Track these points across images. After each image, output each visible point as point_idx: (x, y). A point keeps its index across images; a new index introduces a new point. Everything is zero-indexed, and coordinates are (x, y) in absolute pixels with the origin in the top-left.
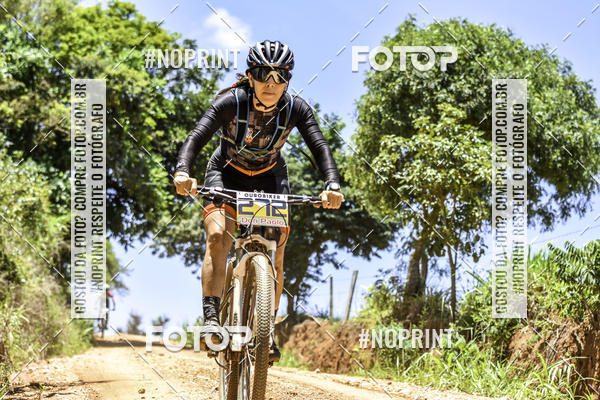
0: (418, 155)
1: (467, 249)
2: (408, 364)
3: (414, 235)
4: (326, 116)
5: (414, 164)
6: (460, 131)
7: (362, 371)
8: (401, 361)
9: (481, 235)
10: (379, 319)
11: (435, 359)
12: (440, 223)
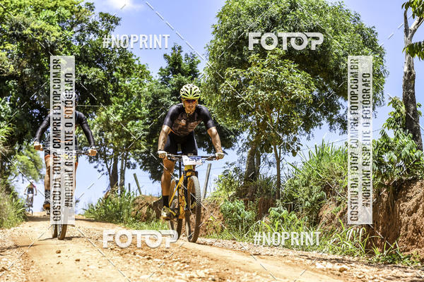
0: (251, 82)
1: (287, 147)
2: (247, 229)
3: (250, 138)
4: (186, 55)
5: (249, 87)
6: (281, 64)
7: (215, 235)
8: (242, 227)
9: (297, 136)
10: (226, 198)
11: (266, 225)
12: (268, 129)
